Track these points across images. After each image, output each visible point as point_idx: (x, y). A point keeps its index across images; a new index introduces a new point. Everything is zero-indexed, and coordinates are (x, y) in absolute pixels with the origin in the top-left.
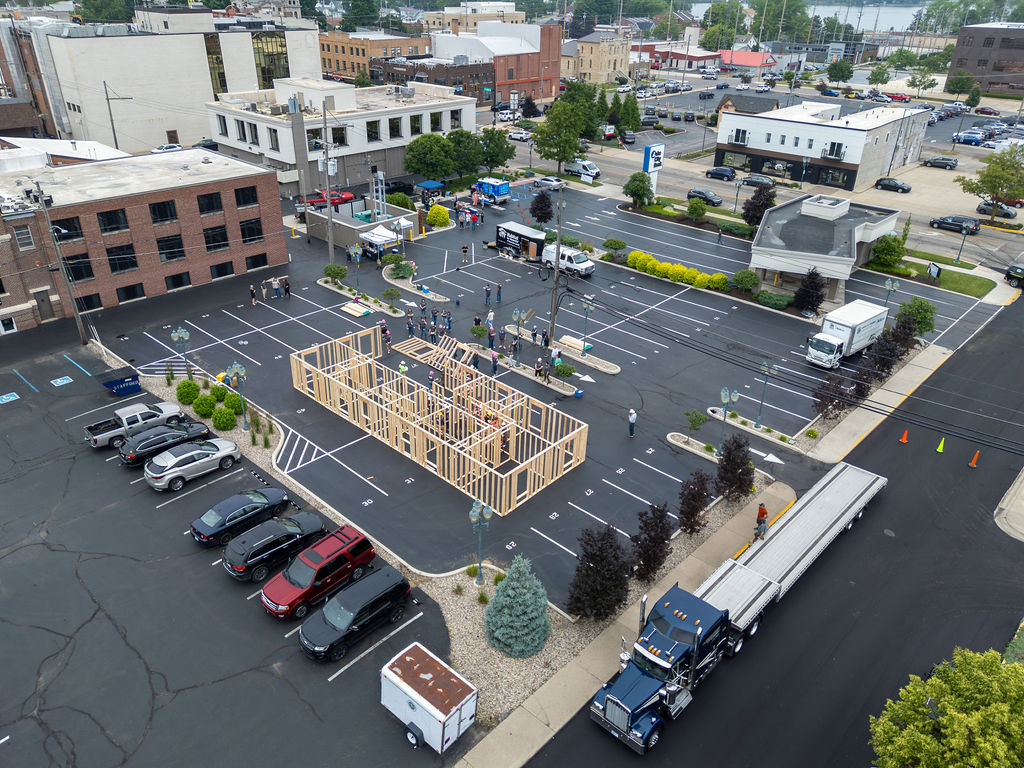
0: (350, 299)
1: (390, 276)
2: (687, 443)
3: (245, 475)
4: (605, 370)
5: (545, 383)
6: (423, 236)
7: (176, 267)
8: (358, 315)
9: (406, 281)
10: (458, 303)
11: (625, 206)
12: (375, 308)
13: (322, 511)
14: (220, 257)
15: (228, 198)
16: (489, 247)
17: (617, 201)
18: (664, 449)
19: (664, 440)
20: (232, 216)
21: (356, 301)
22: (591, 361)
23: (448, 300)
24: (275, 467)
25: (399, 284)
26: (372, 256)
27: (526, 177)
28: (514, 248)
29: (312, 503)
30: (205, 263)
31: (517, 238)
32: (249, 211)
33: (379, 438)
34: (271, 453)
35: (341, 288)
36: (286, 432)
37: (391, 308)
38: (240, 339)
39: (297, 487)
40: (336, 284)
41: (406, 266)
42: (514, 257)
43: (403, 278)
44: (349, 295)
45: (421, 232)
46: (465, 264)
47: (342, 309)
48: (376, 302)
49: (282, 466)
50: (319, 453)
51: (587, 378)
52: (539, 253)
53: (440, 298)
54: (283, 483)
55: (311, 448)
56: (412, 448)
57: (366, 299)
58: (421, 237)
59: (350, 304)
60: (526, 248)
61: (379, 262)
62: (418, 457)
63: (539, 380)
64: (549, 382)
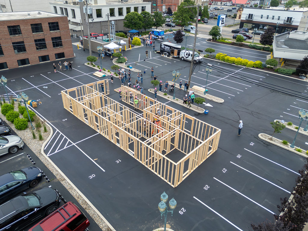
0: (97, 70)
1: (116, 62)
2: (271, 139)
3: (23, 157)
4: (217, 101)
5: (188, 107)
6: (131, 49)
7: (22, 56)
8: (100, 76)
9: (122, 64)
10: (145, 72)
11: (210, 40)
12: (108, 74)
13: (63, 183)
14: (43, 53)
15: (46, 26)
16: (157, 53)
17: (206, 39)
18: (258, 142)
19: (258, 138)
20: (47, 35)
21: (100, 71)
22: (209, 97)
23: (140, 71)
24: (42, 152)
25: (119, 65)
26: (108, 54)
27: (170, 31)
28: (167, 52)
29: (58, 177)
30: (36, 55)
31: (169, 48)
32: (55, 33)
33: (103, 135)
34: (43, 143)
35: (94, 66)
36: (54, 131)
37: (115, 74)
38: (44, 86)
39: (51, 165)
40: (92, 64)
41: (122, 58)
42: (168, 56)
43: (121, 63)
44: (97, 69)
45: (129, 47)
46: (147, 58)
47: (94, 74)
48: (109, 71)
49: (46, 152)
50: (70, 143)
51: (208, 105)
52: (179, 54)
53: (137, 71)
54: (44, 163)
55: (66, 140)
56: (120, 142)
57: (105, 70)
58: (130, 49)
59: (97, 72)
60: (173, 53)
61: (112, 57)
62: (123, 146)
63: (185, 105)
64: (190, 106)
